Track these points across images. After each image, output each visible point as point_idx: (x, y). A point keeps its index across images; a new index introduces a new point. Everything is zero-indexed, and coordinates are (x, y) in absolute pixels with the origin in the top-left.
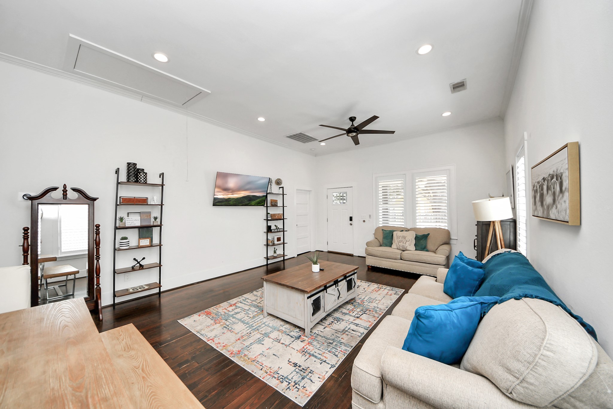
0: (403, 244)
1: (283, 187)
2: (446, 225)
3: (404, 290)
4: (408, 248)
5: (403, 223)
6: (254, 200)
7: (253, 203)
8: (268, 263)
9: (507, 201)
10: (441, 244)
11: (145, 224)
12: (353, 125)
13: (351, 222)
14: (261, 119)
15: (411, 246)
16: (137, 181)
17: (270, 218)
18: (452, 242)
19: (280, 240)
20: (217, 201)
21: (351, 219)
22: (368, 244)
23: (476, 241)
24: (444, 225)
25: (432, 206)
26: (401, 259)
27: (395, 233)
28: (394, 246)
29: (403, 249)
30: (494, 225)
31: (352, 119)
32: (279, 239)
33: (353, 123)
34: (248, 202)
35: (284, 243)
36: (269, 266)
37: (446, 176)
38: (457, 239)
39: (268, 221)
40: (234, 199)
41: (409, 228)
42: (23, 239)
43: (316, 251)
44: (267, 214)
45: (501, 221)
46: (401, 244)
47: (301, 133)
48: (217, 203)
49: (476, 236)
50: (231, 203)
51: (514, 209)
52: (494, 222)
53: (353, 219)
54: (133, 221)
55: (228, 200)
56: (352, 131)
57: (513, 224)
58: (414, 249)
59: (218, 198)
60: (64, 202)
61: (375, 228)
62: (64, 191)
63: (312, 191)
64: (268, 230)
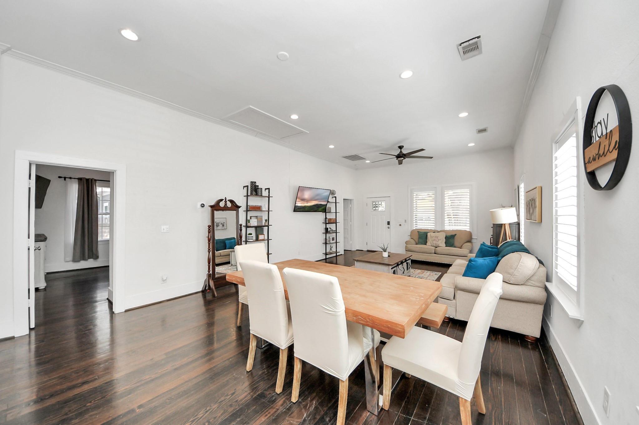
0: (436, 242)
1: (336, 197)
2: (469, 228)
3: (441, 273)
4: (440, 245)
5: (434, 227)
6: (321, 207)
7: (320, 209)
8: (327, 258)
9: (514, 209)
10: (465, 242)
11: (260, 224)
12: (401, 152)
13: (388, 226)
14: (332, 147)
15: (442, 243)
16: (257, 194)
17: (327, 222)
18: (473, 241)
19: (334, 240)
20: (297, 208)
21: (389, 223)
22: (407, 243)
23: (492, 238)
24: (467, 228)
25: (453, 213)
26: (435, 253)
27: (429, 234)
28: (428, 243)
29: (436, 246)
30: (505, 227)
31: (401, 147)
32: (333, 239)
33: (401, 150)
34: (317, 209)
35: (336, 243)
36: (327, 260)
37: (469, 189)
38: (477, 239)
39: (327, 224)
40: (308, 206)
41: (439, 230)
42: (208, 233)
43: (357, 250)
44: (326, 218)
45: (510, 224)
46: (434, 242)
47: (356, 155)
48: (297, 209)
49: (492, 235)
50: (306, 209)
51: (518, 215)
52: (505, 224)
53: (391, 223)
54: (254, 222)
55: (305, 207)
56: (401, 156)
57: (517, 226)
58: (445, 245)
59: (297, 206)
60: (225, 208)
61: (410, 230)
62: (226, 202)
63: (353, 199)
64: (327, 231)
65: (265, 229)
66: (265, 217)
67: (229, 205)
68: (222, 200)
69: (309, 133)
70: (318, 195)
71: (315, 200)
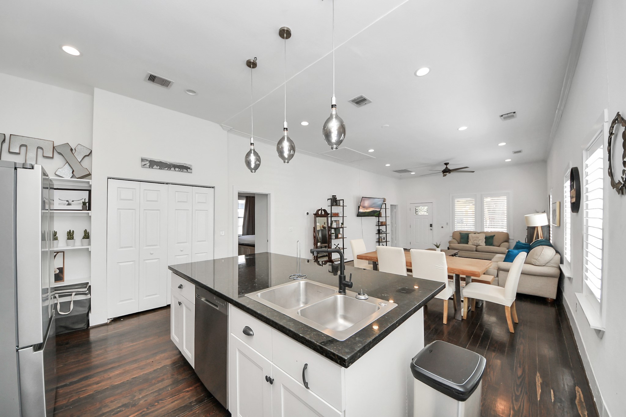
0: (477, 242)
1: (385, 204)
2: (506, 230)
4: (480, 244)
5: (474, 229)
6: (376, 213)
9: (545, 215)
10: (503, 241)
11: (338, 227)
12: (447, 168)
13: (431, 228)
14: (388, 165)
15: (482, 243)
16: (336, 205)
17: (380, 224)
18: (510, 241)
19: (385, 240)
20: (360, 213)
21: (431, 225)
22: (450, 242)
23: (526, 239)
24: (505, 230)
25: (489, 217)
26: (476, 251)
27: (470, 235)
28: (470, 243)
29: (477, 245)
30: (537, 229)
31: (446, 164)
32: (384, 238)
33: (447, 166)
34: (373, 214)
35: (386, 242)
37: (506, 197)
38: (513, 239)
39: (380, 227)
40: (367, 212)
41: (479, 231)
42: (313, 232)
44: (379, 221)
45: (542, 227)
46: (476, 242)
47: (405, 170)
48: (360, 215)
49: (527, 236)
50: (366, 214)
51: (549, 220)
52: (537, 227)
53: (433, 225)
54: (334, 225)
55: (365, 213)
56: (446, 171)
57: (548, 228)
58: (485, 244)
59: (360, 212)
60: (321, 216)
61: (452, 232)
62: (322, 211)
63: (397, 205)
64: (379, 232)
65: (341, 229)
66: (341, 222)
67: (323, 213)
68: (320, 210)
69: (375, 158)
70: (374, 204)
71: (372, 207)
